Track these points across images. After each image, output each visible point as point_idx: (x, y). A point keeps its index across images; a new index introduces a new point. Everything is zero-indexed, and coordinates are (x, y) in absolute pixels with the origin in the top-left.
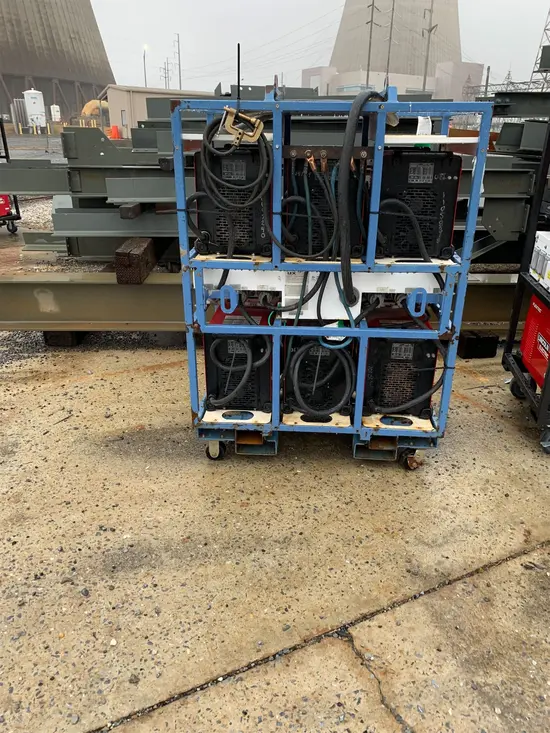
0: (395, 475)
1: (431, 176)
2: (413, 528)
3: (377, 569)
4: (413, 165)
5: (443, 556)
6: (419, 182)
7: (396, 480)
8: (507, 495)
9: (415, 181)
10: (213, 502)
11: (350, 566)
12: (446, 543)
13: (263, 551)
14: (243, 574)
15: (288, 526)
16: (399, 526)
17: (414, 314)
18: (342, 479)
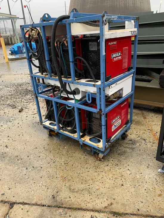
0: (91, 160)
1: (96, 47)
2: (73, 181)
3: (46, 190)
4: (90, 43)
5: (70, 196)
6: (93, 50)
7: (90, 162)
8: (122, 185)
9: (91, 50)
10: (34, 148)
11: (40, 185)
12: (77, 192)
13: (27, 168)
14: (14, 173)
15: (42, 164)
16: (70, 178)
17: (88, 102)
18: (74, 155)
